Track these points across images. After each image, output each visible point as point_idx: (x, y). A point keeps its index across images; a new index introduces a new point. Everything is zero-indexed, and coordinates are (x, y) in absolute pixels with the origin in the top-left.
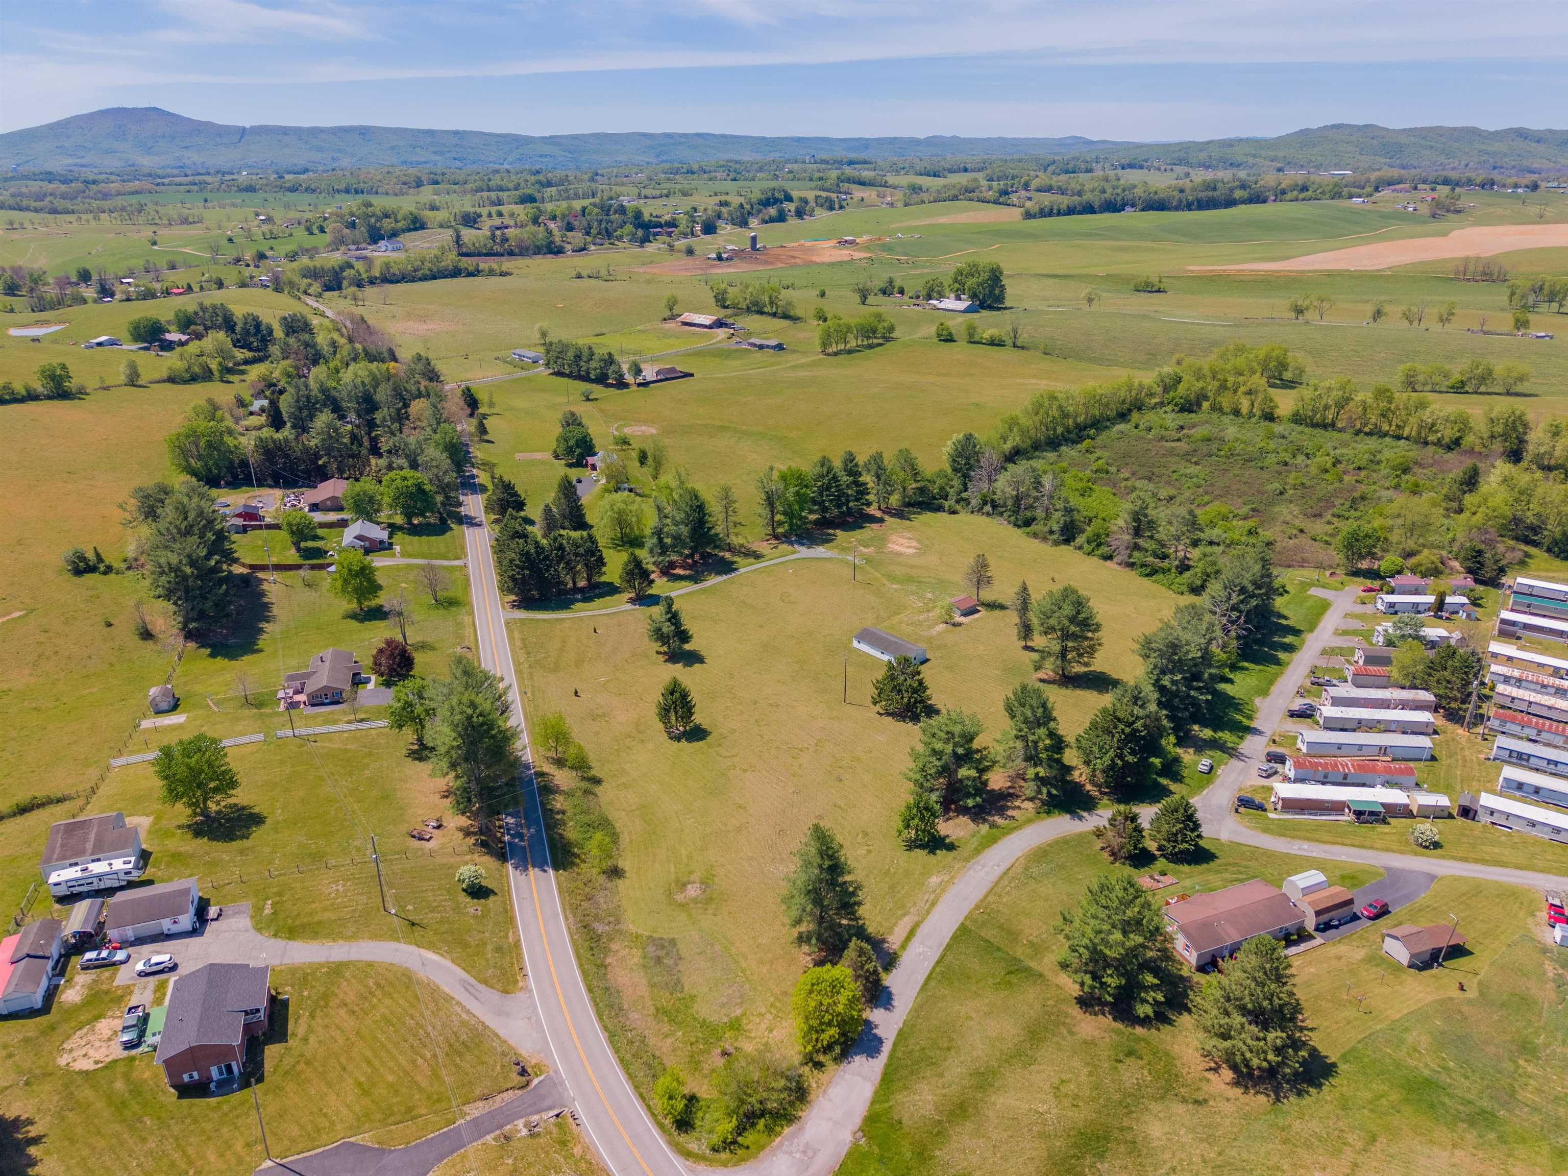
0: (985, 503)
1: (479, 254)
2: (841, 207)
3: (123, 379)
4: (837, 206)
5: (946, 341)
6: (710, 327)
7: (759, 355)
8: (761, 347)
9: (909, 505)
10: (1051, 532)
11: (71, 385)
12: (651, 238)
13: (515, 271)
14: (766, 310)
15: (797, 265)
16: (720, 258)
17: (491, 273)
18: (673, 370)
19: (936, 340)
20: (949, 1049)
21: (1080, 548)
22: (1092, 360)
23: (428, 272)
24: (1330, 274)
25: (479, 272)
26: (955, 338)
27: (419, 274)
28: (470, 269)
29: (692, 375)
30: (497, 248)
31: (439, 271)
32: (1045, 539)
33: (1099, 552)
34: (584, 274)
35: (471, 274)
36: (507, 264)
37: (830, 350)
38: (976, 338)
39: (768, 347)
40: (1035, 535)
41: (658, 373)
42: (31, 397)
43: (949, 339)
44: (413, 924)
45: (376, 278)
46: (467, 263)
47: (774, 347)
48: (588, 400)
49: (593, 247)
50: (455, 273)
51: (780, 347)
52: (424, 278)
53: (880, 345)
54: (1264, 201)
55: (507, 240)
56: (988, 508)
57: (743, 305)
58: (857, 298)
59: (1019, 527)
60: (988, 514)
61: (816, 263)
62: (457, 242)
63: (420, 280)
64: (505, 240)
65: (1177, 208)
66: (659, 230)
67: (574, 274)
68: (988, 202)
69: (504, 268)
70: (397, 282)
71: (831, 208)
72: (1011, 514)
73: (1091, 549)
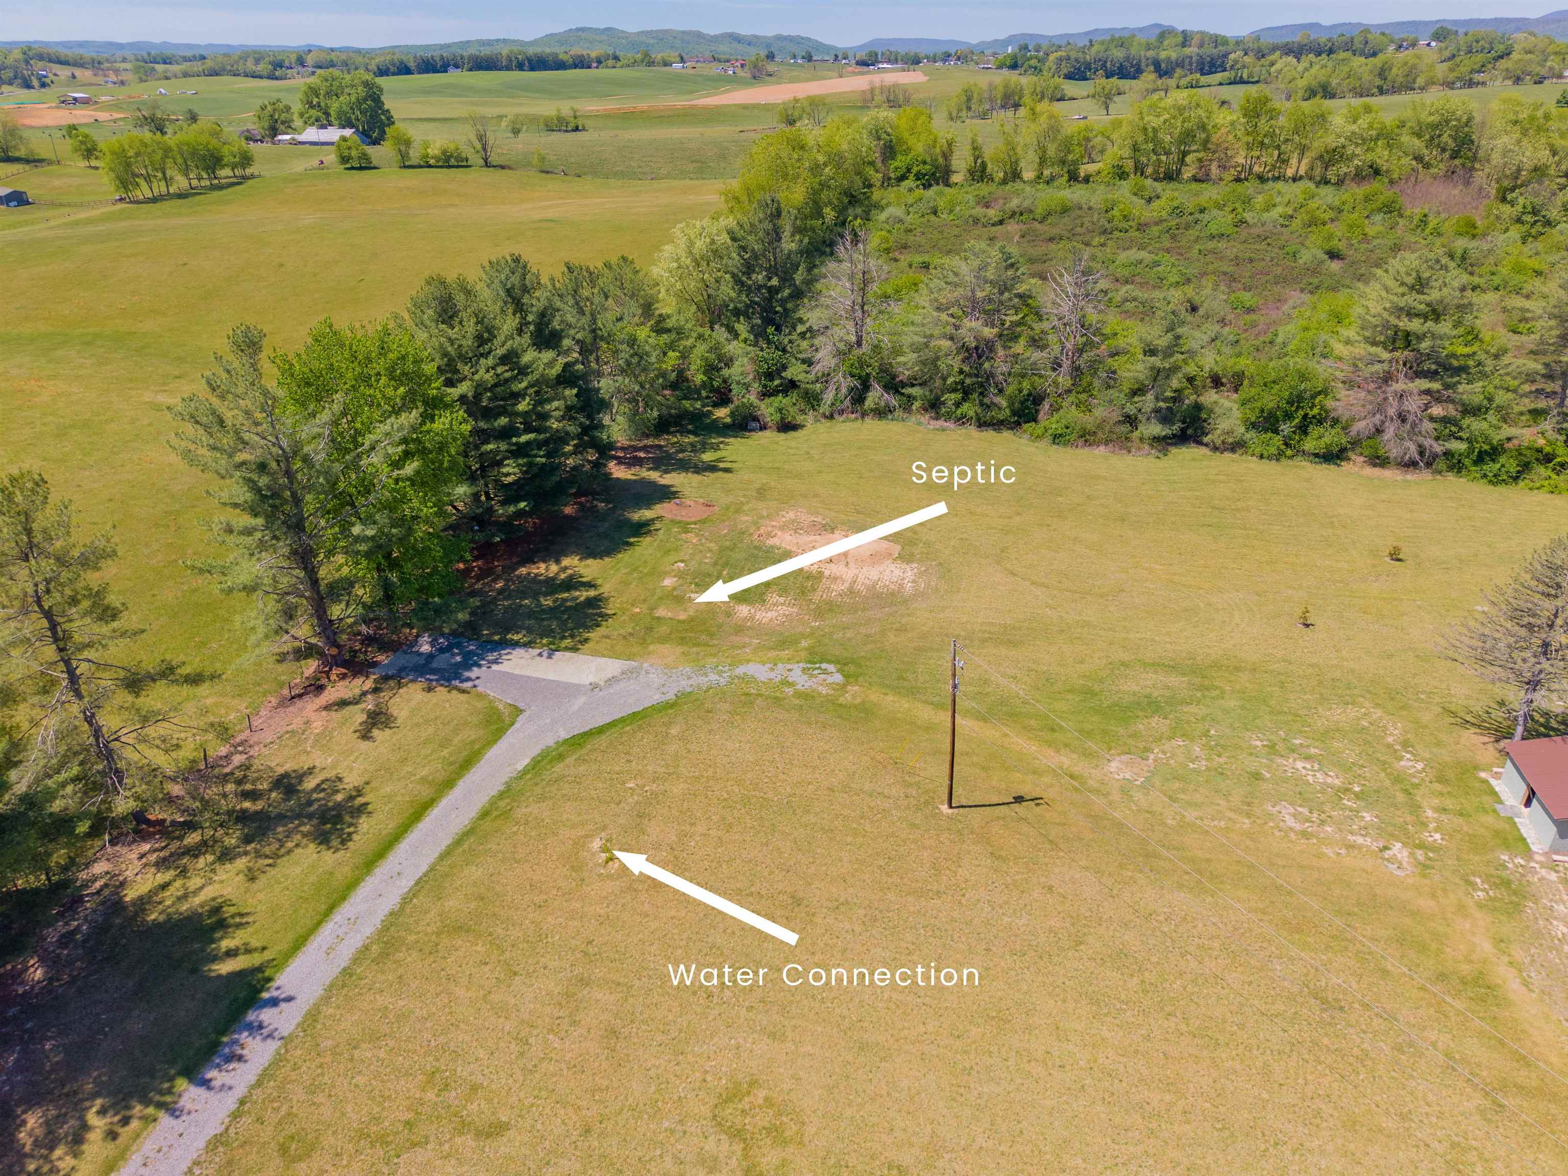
0: (866, 386)
2: (43, 85)
4: (35, 83)
5: (360, 168)
9: (663, 426)
10: (1131, 421)
21: (1237, 446)
22: (622, 175)
24: (745, 107)
26: (375, 162)
32: (1121, 443)
33: (1309, 445)
37: (139, 194)
38: (414, 161)
40: (1087, 438)
43: (365, 165)
51: (18, 200)
54: (589, 67)
56: (876, 396)
59: (998, 425)
60: (882, 413)
65: (508, 68)
68: (261, 77)
71: (28, 86)
72: (964, 399)
73: (1277, 440)
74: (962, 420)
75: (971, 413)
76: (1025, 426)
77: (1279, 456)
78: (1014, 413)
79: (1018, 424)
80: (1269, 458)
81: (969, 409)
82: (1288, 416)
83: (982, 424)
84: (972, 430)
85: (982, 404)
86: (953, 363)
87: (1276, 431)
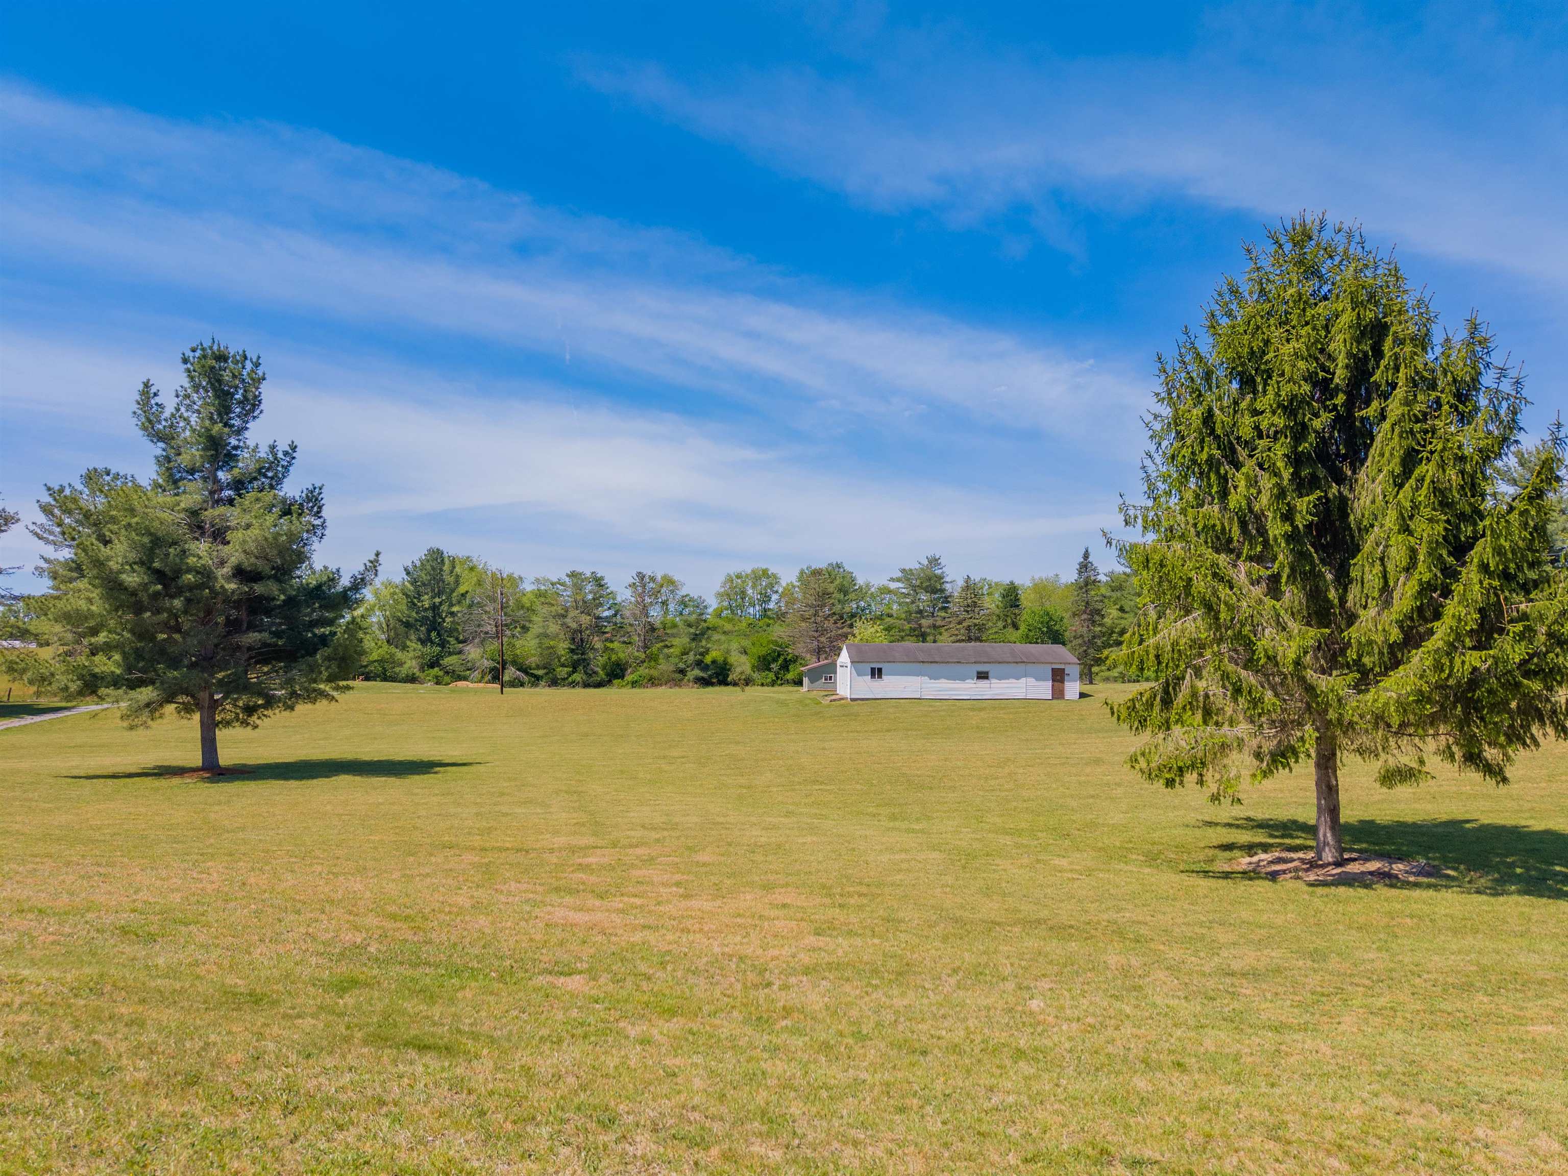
0: (503, 667)
10: (682, 672)
21: (748, 682)
32: (675, 683)
33: (790, 676)
40: (653, 682)
56: (511, 673)
59: (599, 685)
60: (515, 685)
72: (574, 672)
73: (771, 675)
74: (574, 684)
75: (579, 679)
76: (616, 682)
77: (773, 684)
78: (607, 675)
79: (610, 682)
80: (767, 685)
81: (577, 677)
82: (775, 660)
83: (586, 685)
84: (579, 691)
85: (586, 673)
86: (563, 647)
87: (770, 670)
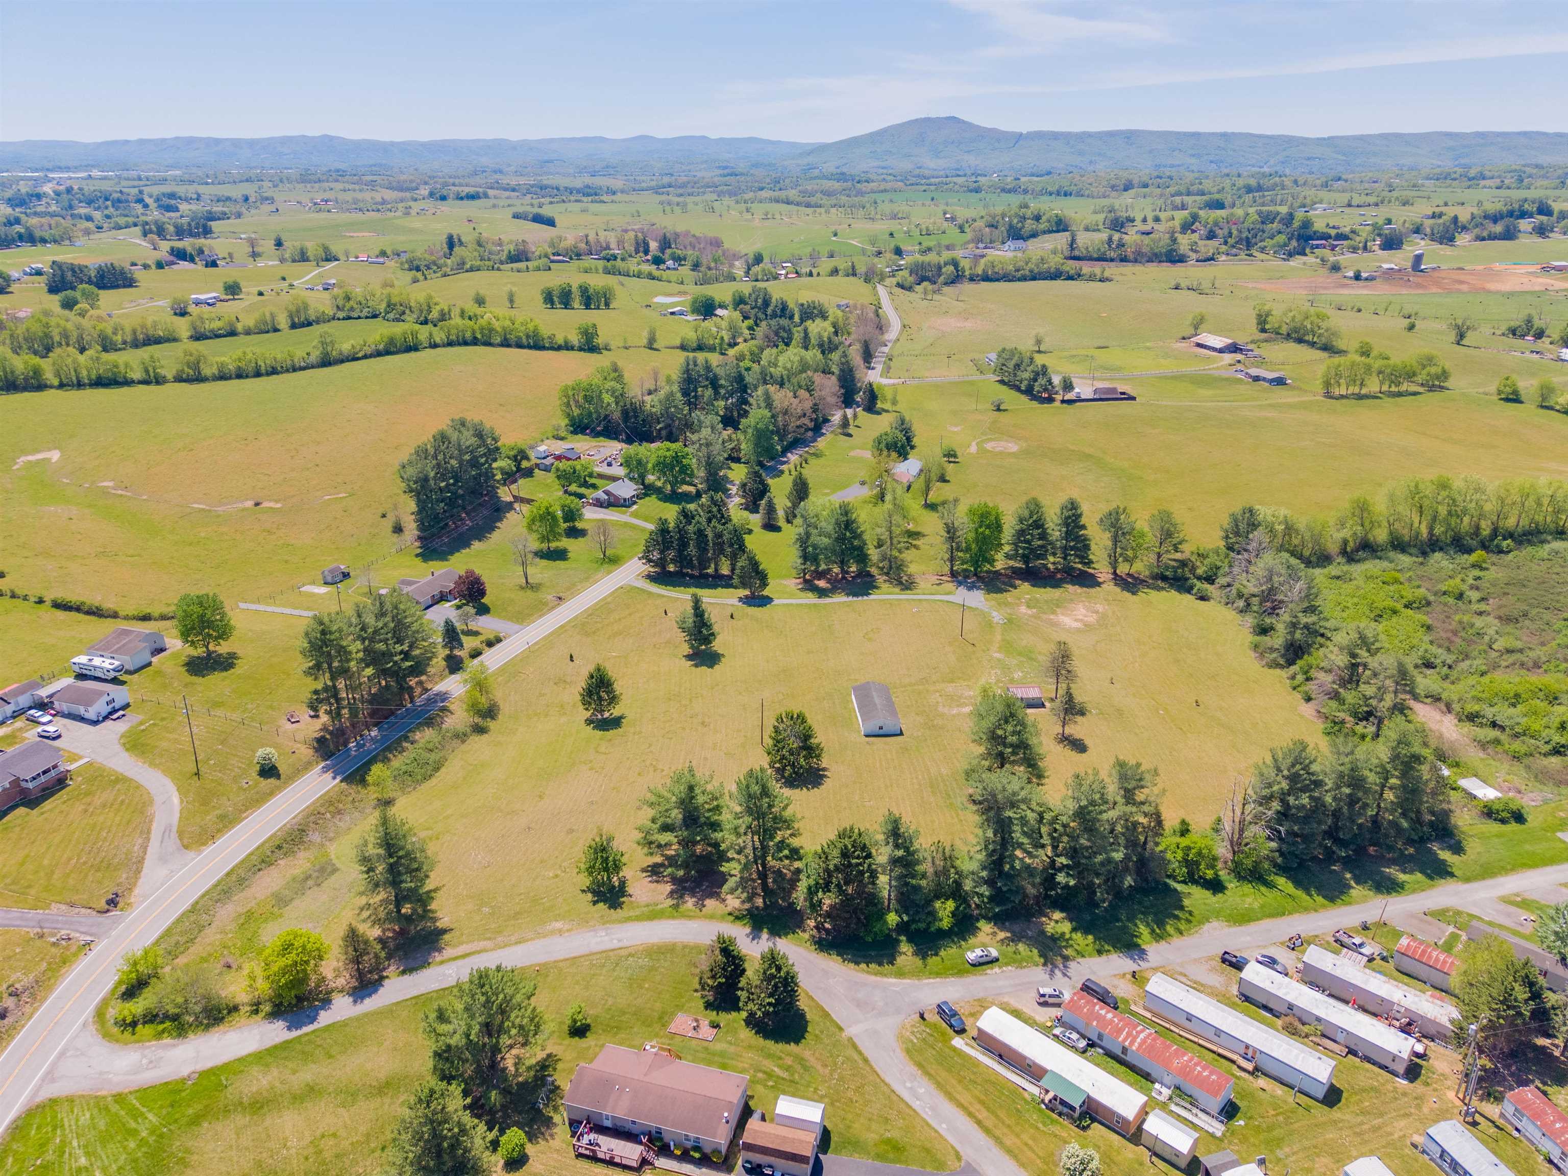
1: (1091, 259)
3: (645, 342)
5: (1507, 400)
6: (1221, 351)
7: (1248, 389)
8: (1257, 379)
9: (1156, 577)
11: (600, 341)
12: (1308, 251)
13: (1116, 278)
14: (1306, 338)
15: (1459, 291)
16: (1357, 277)
17: (1092, 278)
18: (1114, 390)
19: (1496, 398)
20: (330, 1057)
23: (1027, 273)
25: (1079, 275)
26: (1523, 399)
27: (1019, 274)
28: (1072, 272)
29: (1134, 399)
30: (1112, 254)
31: (1040, 273)
32: (1262, 655)
33: (1304, 688)
34: (1183, 285)
35: (1070, 278)
36: (1111, 270)
37: (1337, 392)
38: (1550, 403)
39: (1264, 379)
41: (1095, 392)
42: (568, 347)
43: (1514, 398)
44: (197, 774)
45: (978, 275)
46: (1071, 266)
47: (1271, 381)
48: (999, 410)
49: (1224, 258)
50: (1055, 275)
51: (1280, 382)
52: (1024, 279)
53: (1415, 394)
55: (1123, 246)
56: (1240, 603)
57: (1284, 330)
58: (1453, 337)
59: (1255, 634)
60: (1237, 610)
61: (1489, 292)
62: (1071, 245)
63: (1019, 280)
64: (1121, 245)
66: (1323, 242)
67: (1173, 284)
69: (1107, 274)
70: (998, 280)
76: (1258, 637)
84: (1252, 631)
